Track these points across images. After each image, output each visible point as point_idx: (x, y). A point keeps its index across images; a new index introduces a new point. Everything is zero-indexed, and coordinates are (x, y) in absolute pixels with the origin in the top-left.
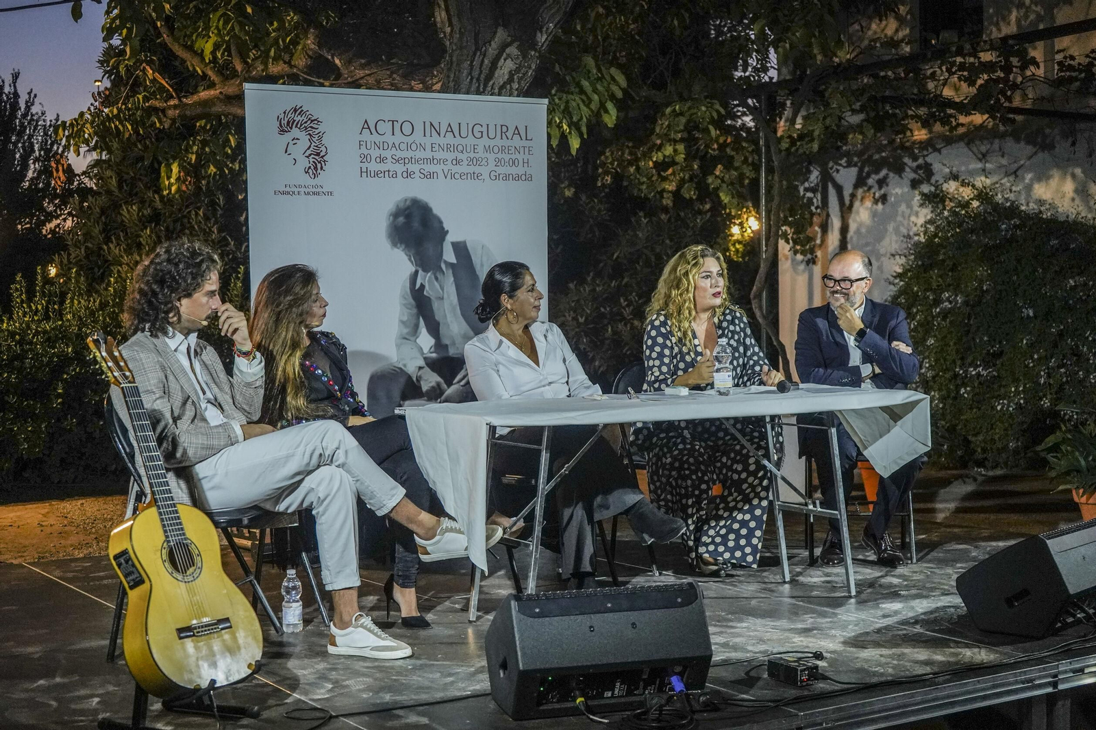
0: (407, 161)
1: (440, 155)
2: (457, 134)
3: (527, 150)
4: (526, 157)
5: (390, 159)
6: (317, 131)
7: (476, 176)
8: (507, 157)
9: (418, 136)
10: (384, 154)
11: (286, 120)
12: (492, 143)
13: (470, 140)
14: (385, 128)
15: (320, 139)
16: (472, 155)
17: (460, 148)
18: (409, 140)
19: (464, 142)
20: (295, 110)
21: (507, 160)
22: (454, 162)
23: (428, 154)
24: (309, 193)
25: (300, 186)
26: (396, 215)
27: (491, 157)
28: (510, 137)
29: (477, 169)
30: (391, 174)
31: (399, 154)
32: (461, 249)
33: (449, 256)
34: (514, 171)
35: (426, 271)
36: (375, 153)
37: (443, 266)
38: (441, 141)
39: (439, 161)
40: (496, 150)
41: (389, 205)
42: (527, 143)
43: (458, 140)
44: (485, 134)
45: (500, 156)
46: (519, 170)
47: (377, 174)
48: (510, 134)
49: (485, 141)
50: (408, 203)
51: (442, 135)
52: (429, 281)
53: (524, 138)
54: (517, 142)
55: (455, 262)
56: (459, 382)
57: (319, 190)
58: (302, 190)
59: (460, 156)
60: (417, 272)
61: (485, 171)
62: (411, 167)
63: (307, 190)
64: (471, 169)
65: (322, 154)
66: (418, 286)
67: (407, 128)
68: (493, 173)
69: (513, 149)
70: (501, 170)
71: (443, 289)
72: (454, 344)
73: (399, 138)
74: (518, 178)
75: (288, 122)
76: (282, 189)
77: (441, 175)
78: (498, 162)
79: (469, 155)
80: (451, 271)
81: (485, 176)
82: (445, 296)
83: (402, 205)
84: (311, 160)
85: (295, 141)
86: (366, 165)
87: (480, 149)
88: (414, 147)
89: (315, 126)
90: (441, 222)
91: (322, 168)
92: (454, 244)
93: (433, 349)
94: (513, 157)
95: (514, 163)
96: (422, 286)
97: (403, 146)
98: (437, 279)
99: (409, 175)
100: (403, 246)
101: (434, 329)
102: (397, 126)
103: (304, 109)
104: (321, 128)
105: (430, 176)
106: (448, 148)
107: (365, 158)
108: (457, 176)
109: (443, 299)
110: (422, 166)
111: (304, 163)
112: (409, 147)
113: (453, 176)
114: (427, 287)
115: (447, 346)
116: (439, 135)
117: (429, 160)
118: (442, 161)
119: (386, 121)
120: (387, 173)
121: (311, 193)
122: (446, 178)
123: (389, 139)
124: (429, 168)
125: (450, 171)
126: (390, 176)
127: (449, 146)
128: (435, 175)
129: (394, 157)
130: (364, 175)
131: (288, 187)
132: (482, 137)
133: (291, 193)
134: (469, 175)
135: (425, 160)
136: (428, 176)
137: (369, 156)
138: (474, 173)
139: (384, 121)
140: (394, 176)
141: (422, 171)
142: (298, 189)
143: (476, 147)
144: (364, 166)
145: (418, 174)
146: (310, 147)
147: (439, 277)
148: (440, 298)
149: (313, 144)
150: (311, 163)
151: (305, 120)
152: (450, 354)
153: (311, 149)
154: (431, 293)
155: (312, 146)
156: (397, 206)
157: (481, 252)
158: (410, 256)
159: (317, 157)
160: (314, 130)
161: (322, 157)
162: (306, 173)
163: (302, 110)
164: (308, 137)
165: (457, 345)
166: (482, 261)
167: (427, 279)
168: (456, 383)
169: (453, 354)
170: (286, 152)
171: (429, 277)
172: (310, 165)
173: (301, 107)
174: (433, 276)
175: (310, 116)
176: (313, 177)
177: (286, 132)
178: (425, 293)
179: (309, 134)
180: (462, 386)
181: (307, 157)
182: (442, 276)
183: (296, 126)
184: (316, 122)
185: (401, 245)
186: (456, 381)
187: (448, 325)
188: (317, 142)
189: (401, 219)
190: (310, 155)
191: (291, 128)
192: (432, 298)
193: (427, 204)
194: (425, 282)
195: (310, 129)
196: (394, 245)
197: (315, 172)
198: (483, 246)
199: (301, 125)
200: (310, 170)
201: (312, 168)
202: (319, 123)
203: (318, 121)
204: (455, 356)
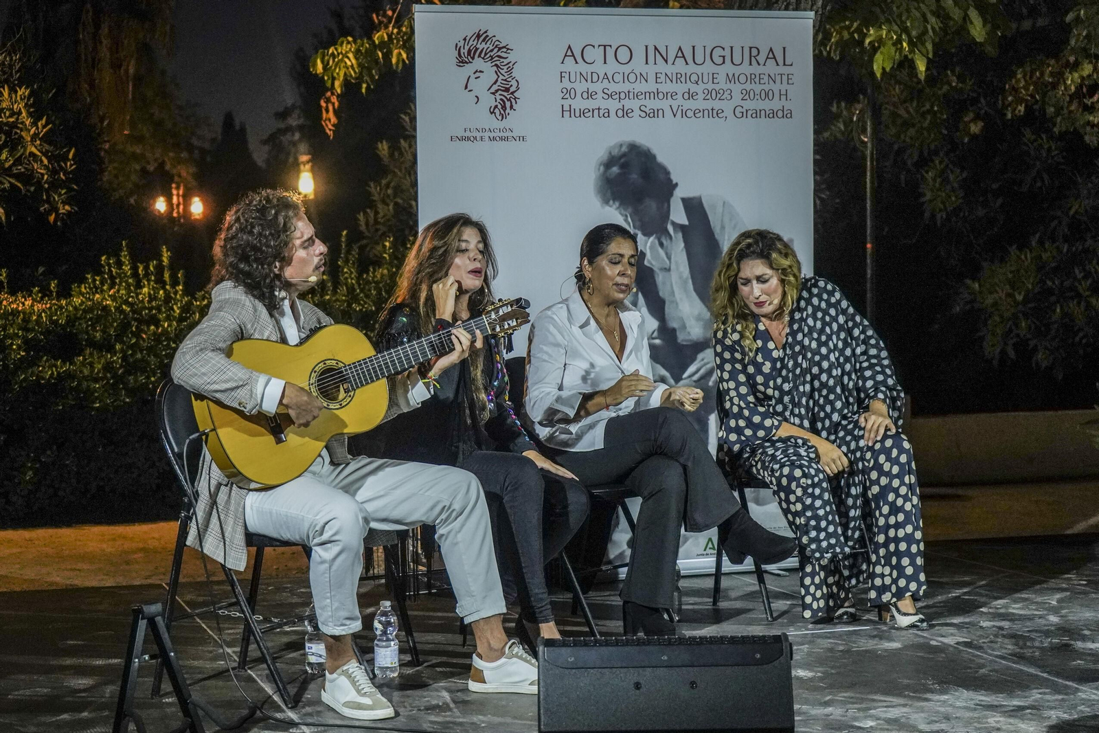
0: (623, 96)
1: (667, 87)
2: (690, 60)
3: (785, 78)
4: (784, 87)
5: (600, 94)
6: (506, 61)
7: (715, 113)
8: (758, 88)
9: (638, 65)
10: (593, 87)
11: (467, 48)
13: (708, 67)
14: (594, 54)
15: (510, 71)
16: (710, 86)
17: (694, 78)
18: (627, 69)
19: (699, 70)
20: (479, 36)
21: (757, 92)
22: (686, 96)
23: (651, 86)
24: (494, 139)
25: (484, 130)
26: (608, 165)
27: (737, 88)
28: (762, 62)
29: (717, 105)
30: (602, 112)
31: (613, 87)
32: (694, 207)
33: (678, 215)
34: (766, 105)
35: (648, 234)
36: (581, 87)
37: (670, 228)
38: (670, 69)
39: (666, 95)
40: (742, 79)
42: (786, 70)
43: (692, 68)
44: (728, 59)
45: (748, 86)
46: (775, 104)
47: (583, 113)
48: (761, 58)
49: (728, 68)
50: (624, 149)
51: (670, 61)
52: (652, 248)
53: (781, 61)
54: (771, 68)
55: (686, 223)
56: (690, 376)
57: (509, 134)
58: (487, 134)
59: (694, 88)
60: (635, 236)
61: (727, 106)
62: (628, 104)
63: (492, 135)
64: (709, 105)
65: (512, 89)
66: (637, 254)
67: (623, 55)
68: (739, 109)
69: (766, 78)
70: (748, 105)
71: (669, 258)
72: (684, 327)
73: (612, 66)
74: (773, 114)
75: (469, 51)
76: (461, 134)
77: (668, 113)
78: (746, 95)
79: (706, 86)
80: (680, 235)
81: (728, 112)
82: (673, 267)
83: (615, 152)
84: (498, 97)
85: (478, 74)
86: (569, 101)
87: (721, 78)
88: (632, 78)
89: (504, 55)
90: (667, 173)
91: (511, 107)
92: (683, 200)
93: (655, 334)
94: (766, 87)
95: (767, 95)
96: (643, 255)
97: (618, 78)
98: (661, 245)
99: (626, 113)
100: (617, 204)
101: (657, 306)
102: (610, 52)
103: (490, 34)
104: (512, 57)
105: (654, 114)
106: (678, 78)
107: (568, 93)
108: (690, 114)
109: (669, 270)
110: (643, 102)
111: (489, 101)
112: (626, 78)
113: (684, 114)
114: (649, 255)
115: (674, 330)
116: (666, 61)
117: (652, 94)
118: (669, 95)
119: (596, 47)
120: (596, 112)
121: (498, 139)
122: (675, 116)
123: (600, 68)
124: (652, 104)
125: (680, 108)
126: (601, 115)
127: (679, 76)
128: (661, 112)
129: (606, 91)
130: (567, 114)
131: (468, 132)
132: (724, 62)
133: (472, 139)
134: (706, 112)
135: (648, 94)
136: (651, 115)
137: (573, 91)
138: (712, 109)
139: (594, 47)
140: (606, 115)
141: (643, 108)
142: (481, 134)
143: (715, 76)
144: (566, 103)
145: (637, 112)
146: (497, 81)
147: (665, 242)
148: (665, 269)
149: (501, 77)
150: (498, 100)
151: (491, 48)
152: (679, 341)
153: (498, 83)
154: (654, 263)
155: (500, 80)
156: (610, 153)
157: (721, 210)
158: (626, 216)
159: (505, 94)
160: (502, 60)
161: (512, 93)
162: (491, 113)
163: (487, 36)
164: (495, 68)
165: (688, 329)
166: (722, 220)
167: (649, 244)
168: (685, 379)
169: (683, 341)
170: (466, 87)
171: (652, 242)
172: (497, 103)
173: (486, 32)
174: (657, 242)
175: (497, 43)
176: (500, 118)
177: (467, 63)
178: (646, 263)
179: (496, 65)
180: (695, 381)
181: (493, 93)
182: (669, 241)
183: (479, 56)
184: (505, 50)
185: (614, 202)
186: (685, 375)
187: (677, 304)
188: (505, 74)
189: (615, 170)
190: (497, 91)
191: (473, 58)
192: (655, 269)
193: (649, 150)
194: (645, 249)
195: (497, 58)
196: (606, 202)
197: (502, 112)
198: (724, 203)
199: (486, 54)
200: (497, 110)
201: (500, 106)
202: (509, 51)
203: (508, 49)
204: (685, 343)
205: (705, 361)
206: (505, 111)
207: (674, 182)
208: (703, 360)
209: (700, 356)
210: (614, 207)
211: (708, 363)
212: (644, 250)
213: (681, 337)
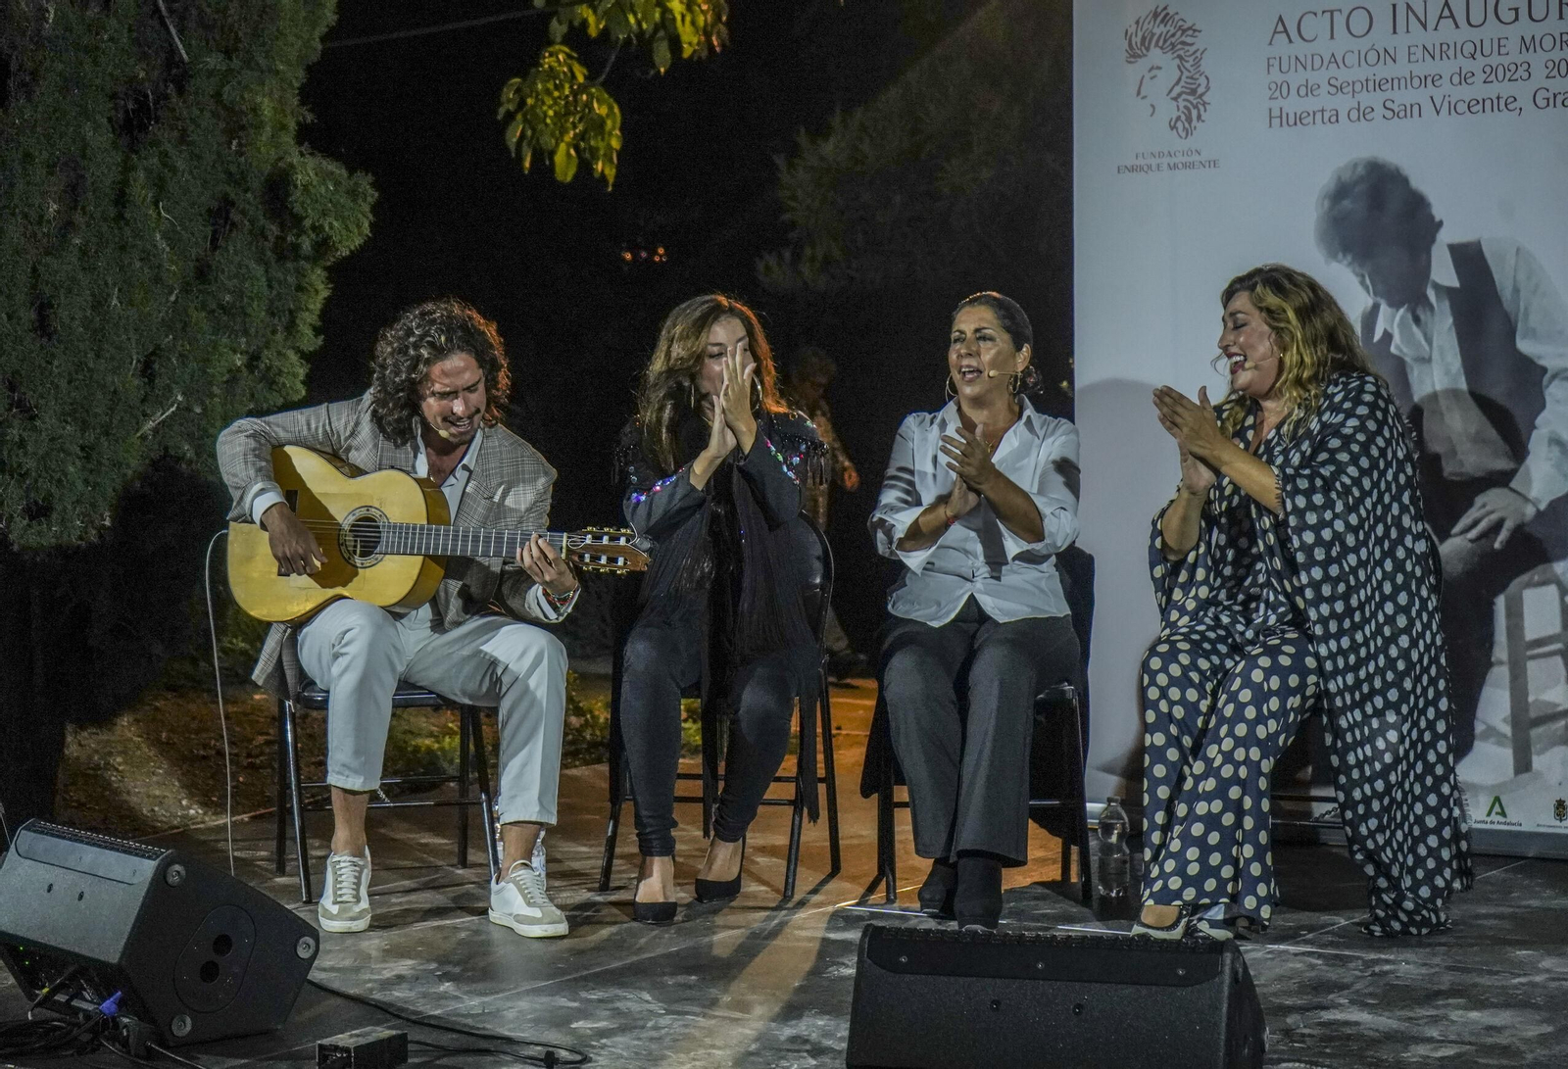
0: (1358, 87)
1: (1429, 67)
2: (1462, 20)
5: (1325, 87)
6: (1192, 49)
7: (1508, 103)
10: (1314, 77)
11: (1140, 34)
12: (1538, 30)
13: (1493, 29)
14: (1315, 27)
15: (1197, 63)
16: (1495, 60)
17: (1469, 48)
18: (1364, 44)
19: (1476, 34)
20: (1156, 15)
22: (1456, 79)
23: (1401, 69)
24: (1176, 166)
25: (1161, 154)
26: (1340, 192)
27: (1538, 60)
29: (1505, 89)
30: (1327, 115)
31: (1343, 75)
32: (1468, 257)
33: (1444, 272)
35: (1395, 305)
36: (1296, 78)
37: (1431, 294)
38: (1431, 39)
39: (1424, 81)
41: (1323, 178)
43: (1466, 33)
44: (1523, 13)
45: (1556, 55)
47: (1299, 120)
49: (1523, 28)
50: (1360, 170)
51: (1431, 25)
52: (1402, 324)
55: (1456, 284)
56: (1464, 532)
57: (1196, 158)
58: (1166, 160)
59: (1468, 65)
60: (1376, 308)
61: (1523, 91)
62: (1366, 99)
63: (1172, 161)
64: (1493, 90)
65: (1200, 90)
66: (1378, 336)
67: (1359, 22)
68: (1541, 94)
70: (1558, 85)
71: (1430, 343)
72: (1454, 452)
73: (1343, 43)
75: (1144, 38)
76: (1130, 162)
77: (1428, 108)
78: (1554, 68)
79: (1488, 61)
80: (1447, 304)
81: (1524, 101)
82: (1435, 355)
83: (1347, 176)
84: (1182, 104)
85: (1154, 72)
86: (1280, 102)
87: (1513, 45)
88: (1372, 57)
89: (1189, 40)
90: (1427, 205)
91: (1199, 117)
92: (1452, 247)
96: (1387, 337)
97: (1351, 59)
98: (1417, 320)
99: (1364, 114)
100: (1349, 258)
102: (1340, 20)
103: (1171, 11)
104: (1200, 43)
105: (1409, 111)
107: (1280, 89)
108: (1462, 107)
109: (1429, 360)
110: (1389, 94)
111: (1168, 110)
112: (1363, 59)
113: (1453, 109)
114: (1397, 338)
115: (1437, 458)
116: (1425, 27)
117: (1403, 82)
118: (1429, 80)
119: (1320, 13)
120: (1319, 116)
121: (1180, 166)
122: (1438, 113)
123: (1324, 47)
124: (1403, 97)
125: (1447, 99)
126: (1326, 119)
127: (1445, 47)
128: (1416, 109)
129: (1333, 82)
130: (1276, 122)
131: (1140, 158)
132: (1517, 19)
133: (1145, 168)
134: (1488, 103)
135: (1396, 82)
136: (1402, 114)
137: (1285, 86)
138: (1498, 98)
139: (1315, 14)
140: (1333, 119)
141: (1389, 104)
142: (1159, 161)
143: (1502, 42)
144: (1276, 105)
145: (1379, 110)
146: (1180, 79)
147: (1422, 317)
148: (1423, 359)
149: (1186, 73)
150: (1182, 108)
151: (1172, 31)
152: (1445, 474)
153: (1182, 83)
154: (1405, 350)
155: (1184, 78)
156: (1339, 178)
157: (1513, 262)
158: (1363, 276)
159: (1191, 98)
160: (1187, 48)
161: (1201, 96)
162: (1172, 128)
163: (1168, 14)
164: (1177, 61)
165: (1460, 456)
166: (1515, 281)
167: (1397, 318)
168: (1456, 535)
169: (1451, 474)
170: (1139, 93)
171: (1402, 318)
172: (1180, 113)
173: (1165, 8)
174: (1410, 316)
175: (1180, 23)
176: (1183, 135)
177: (1140, 57)
178: (1393, 349)
179: (1180, 57)
180: (1471, 541)
181: (1175, 99)
182: (1428, 313)
183: (1157, 45)
184: (1190, 32)
185: (1344, 256)
186: (1456, 529)
187: (1442, 414)
188: (1191, 69)
189: (1347, 203)
190: (1179, 95)
191: (1148, 49)
192: (1408, 359)
193: (1397, 170)
194: (1392, 327)
195: (1179, 46)
196: (1332, 255)
197: (1187, 125)
198: (1518, 250)
199: (1165, 41)
200: (1179, 125)
201: (1183, 118)
202: (1197, 34)
203: (1195, 31)
204: (1454, 478)
205: (1488, 508)
206: (1190, 124)
207: (1437, 219)
208: (1484, 506)
209: (1479, 500)
210: (1345, 262)
211: (1492, 512)
212: (1389, 330)
213: (1449, 469)
